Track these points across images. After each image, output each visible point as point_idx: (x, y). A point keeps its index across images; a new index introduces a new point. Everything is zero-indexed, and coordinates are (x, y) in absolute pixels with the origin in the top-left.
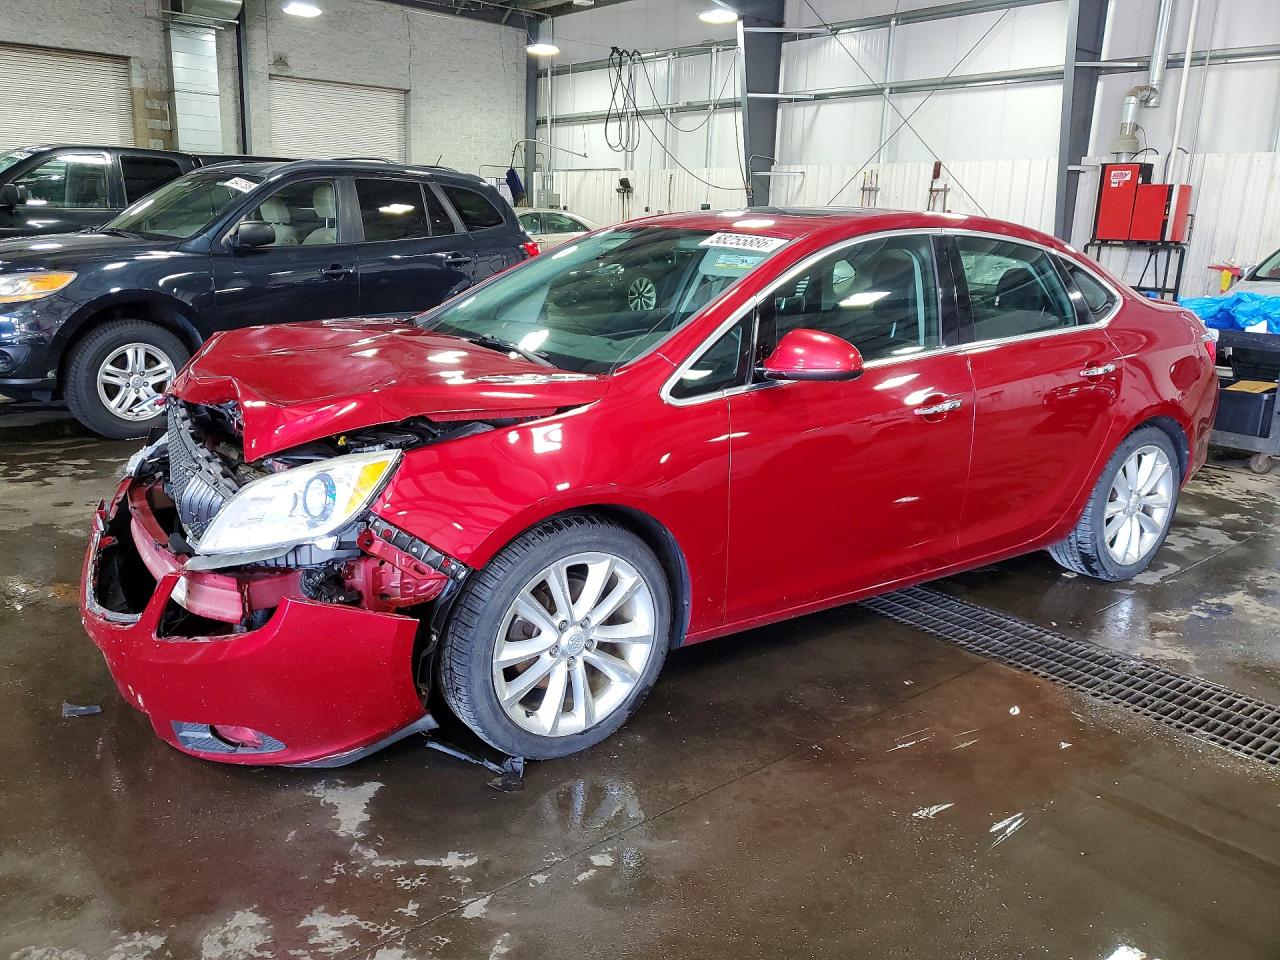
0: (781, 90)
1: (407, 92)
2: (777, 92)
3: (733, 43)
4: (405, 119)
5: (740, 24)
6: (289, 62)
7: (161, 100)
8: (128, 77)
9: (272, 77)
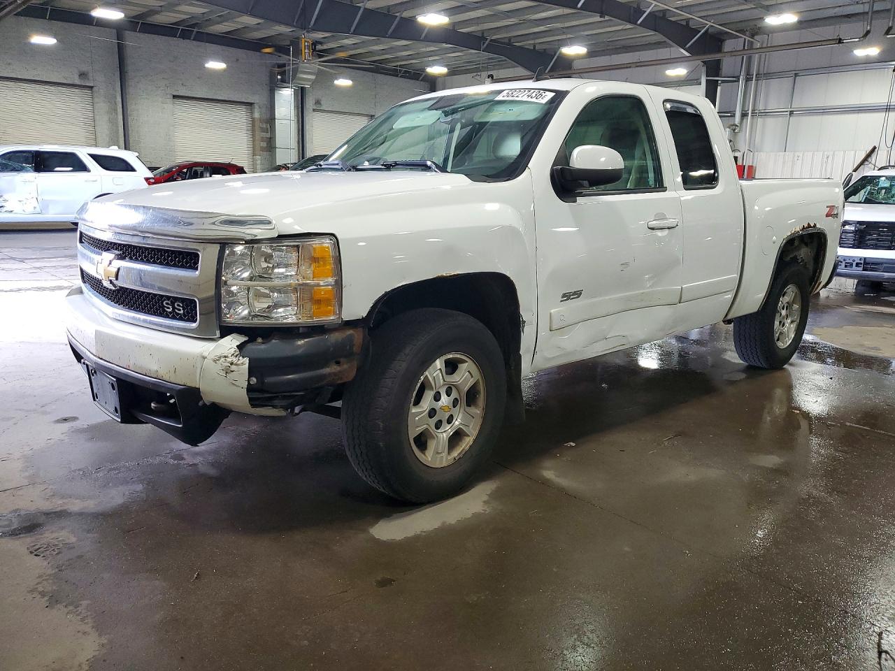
6: (322, 103)
7: (266, 123)
8: (252, 113)
9: (314, 110)
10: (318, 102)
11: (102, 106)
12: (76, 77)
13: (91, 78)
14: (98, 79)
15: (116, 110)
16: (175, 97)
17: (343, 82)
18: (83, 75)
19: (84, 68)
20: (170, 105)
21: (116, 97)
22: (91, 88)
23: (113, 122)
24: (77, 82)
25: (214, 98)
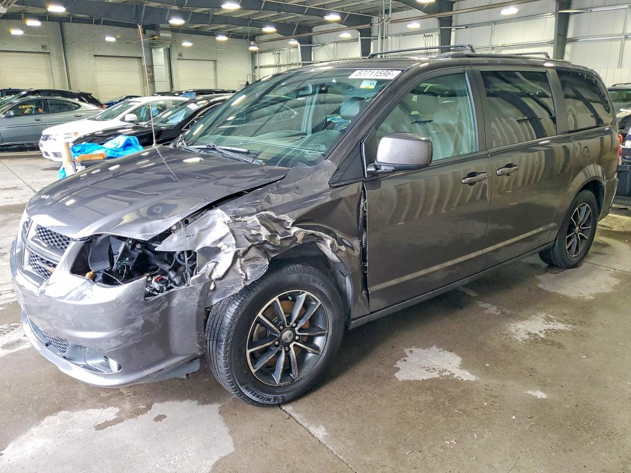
0: (312, 60)
1: (216, 61)
2: (311, 61)
3: (298, 47)
4: (215, 69)
5: (299, 44)
6: (183, 55)
7: (150, 67)
8: (141, 63)
9: (178, 59)
10: (180, 55)
11: (55, 62)
12: (40, 48)
13: (48, 48)
14: (52, 49)
15: (63, 64)
16: (95, 56)
17: (187, 44)
18: (43, 47)
19: (44, 43)
20: (93, 61)
21: (62, 58)
22: (49, 53)
23: (61, 71)
24: (41, 50)
25: (118, 55)
